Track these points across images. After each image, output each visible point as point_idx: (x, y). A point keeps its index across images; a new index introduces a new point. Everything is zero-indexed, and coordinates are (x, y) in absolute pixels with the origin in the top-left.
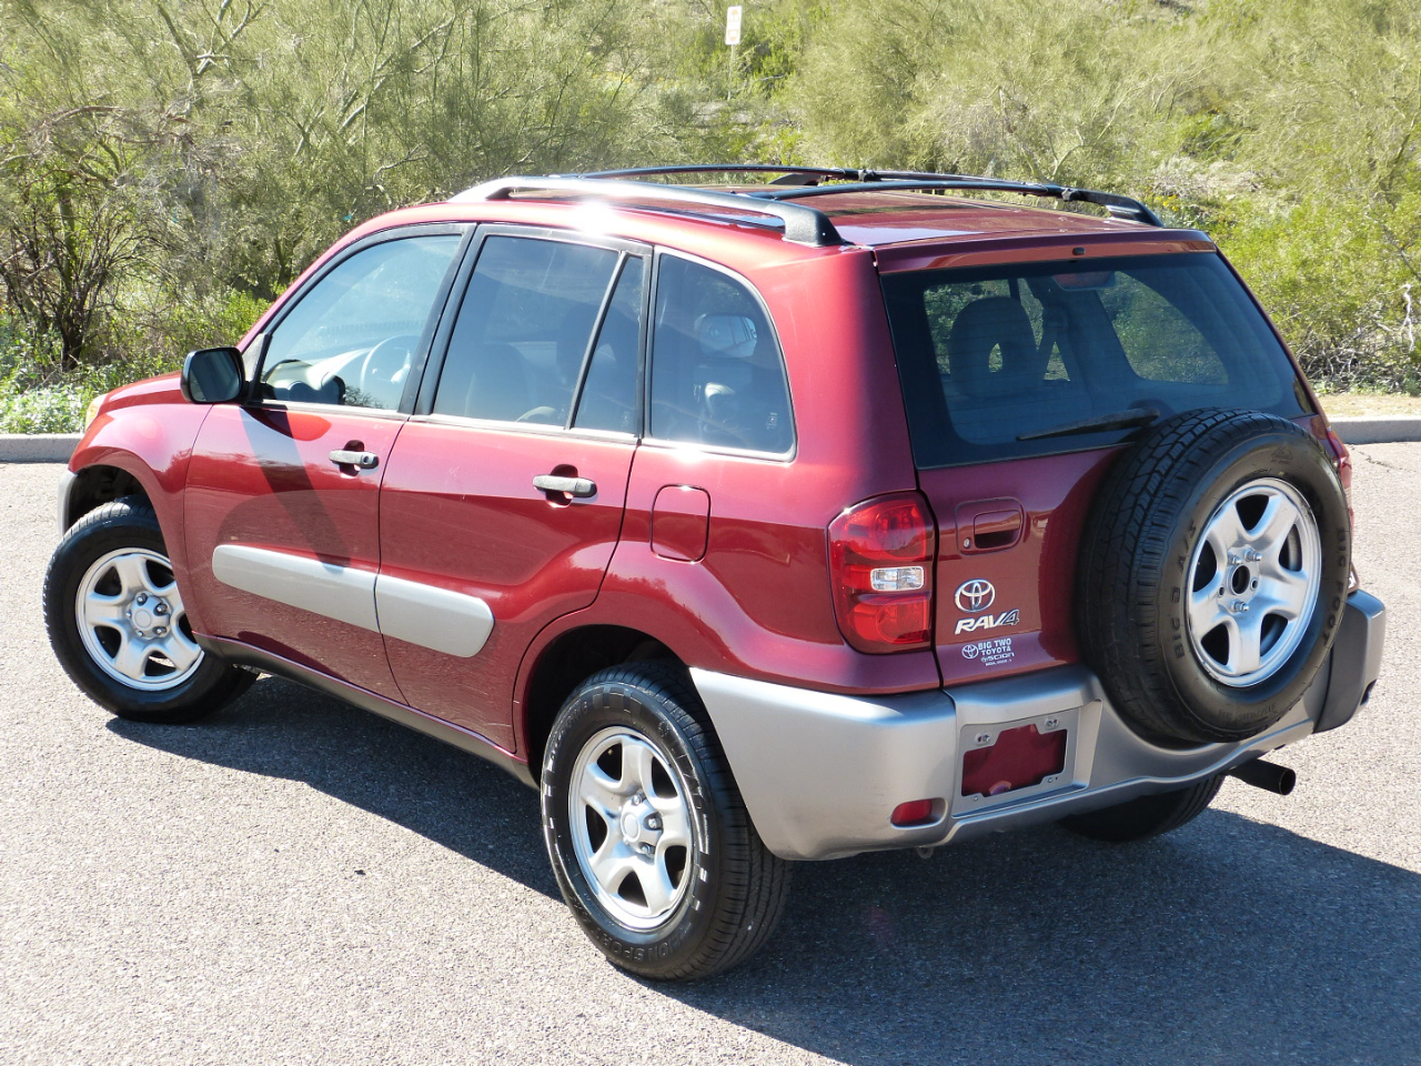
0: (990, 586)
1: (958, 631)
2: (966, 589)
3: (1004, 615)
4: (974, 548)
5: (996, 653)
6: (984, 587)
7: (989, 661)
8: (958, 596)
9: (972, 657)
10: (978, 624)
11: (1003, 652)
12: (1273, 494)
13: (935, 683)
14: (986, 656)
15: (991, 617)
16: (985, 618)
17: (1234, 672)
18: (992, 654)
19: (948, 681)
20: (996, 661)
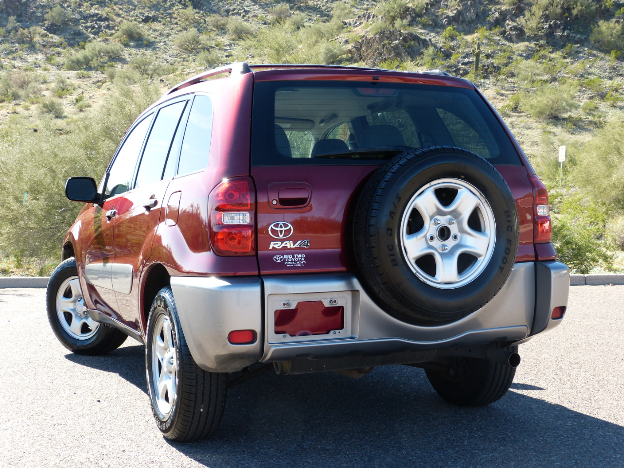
0: (290, 226)
1: (271, 247)
2: (274, 226)
3: (299, 242)
4: (279, 206)
5: (295, 261)
6: (286, 226)
7: (290, 264)
8: (270, 229)
9: (279, 261)
10: (283, 245)
11: (299, 261)
12: (460, 188)
13: (256, 273)
14: (288, 261)
15: (291, 242)
16: (288, 242)
17: (439, 281)
18: (292, 261)
19: (263, 272)
20: (293, 264)
